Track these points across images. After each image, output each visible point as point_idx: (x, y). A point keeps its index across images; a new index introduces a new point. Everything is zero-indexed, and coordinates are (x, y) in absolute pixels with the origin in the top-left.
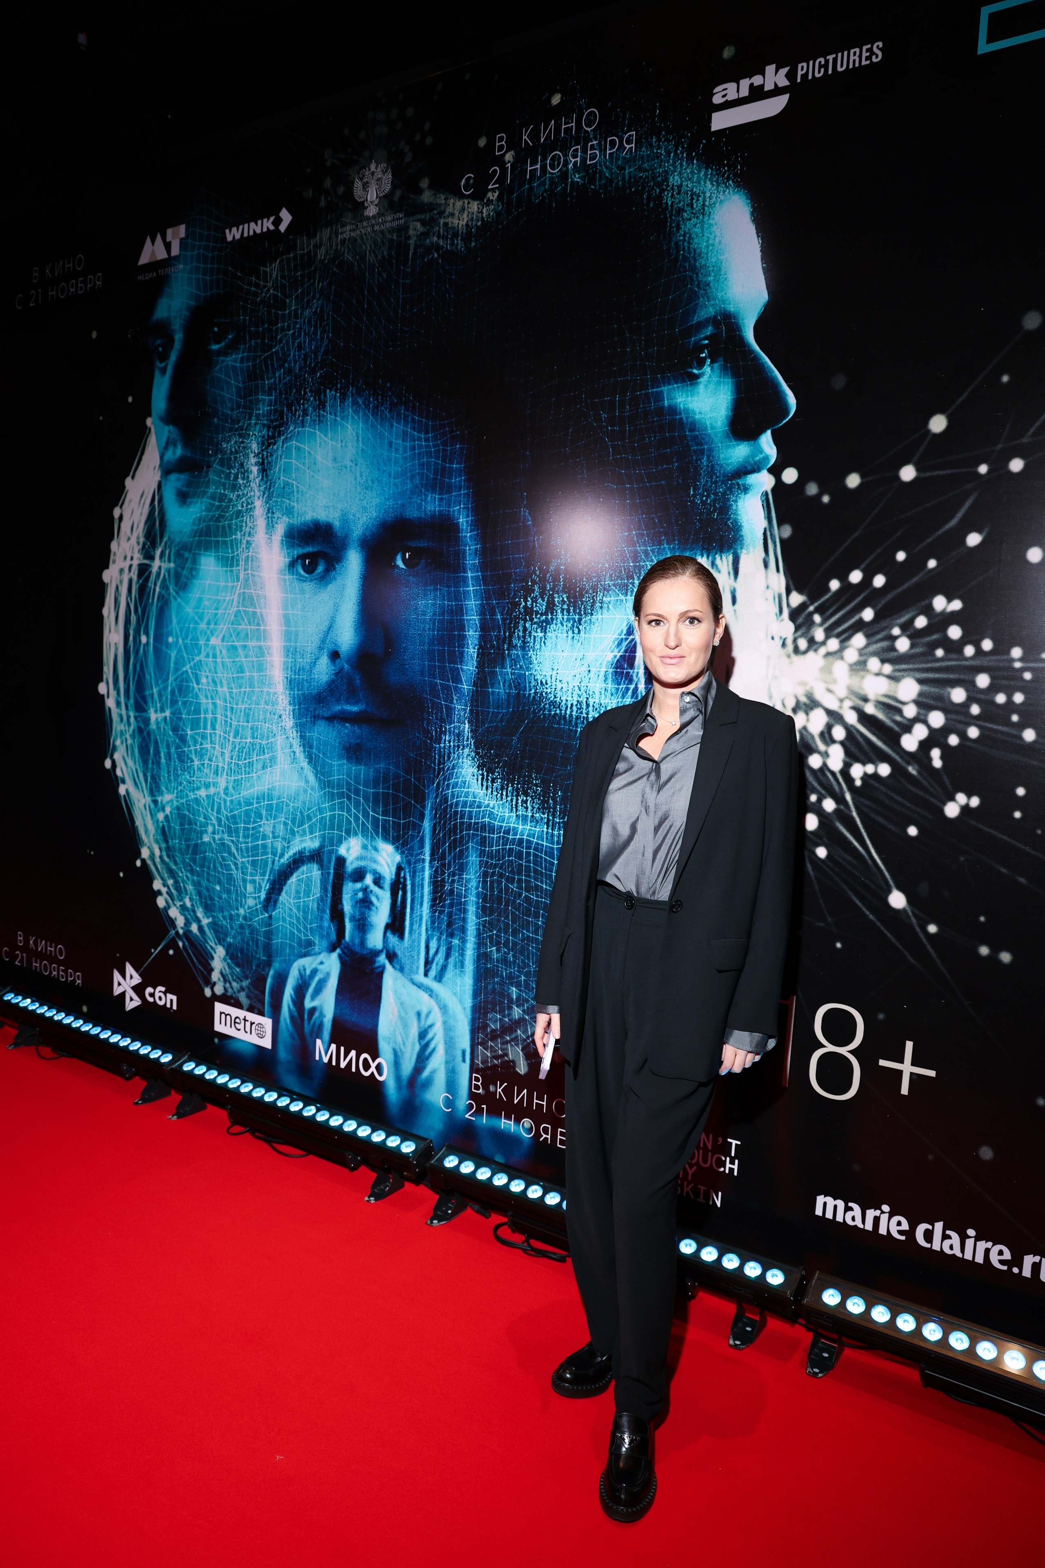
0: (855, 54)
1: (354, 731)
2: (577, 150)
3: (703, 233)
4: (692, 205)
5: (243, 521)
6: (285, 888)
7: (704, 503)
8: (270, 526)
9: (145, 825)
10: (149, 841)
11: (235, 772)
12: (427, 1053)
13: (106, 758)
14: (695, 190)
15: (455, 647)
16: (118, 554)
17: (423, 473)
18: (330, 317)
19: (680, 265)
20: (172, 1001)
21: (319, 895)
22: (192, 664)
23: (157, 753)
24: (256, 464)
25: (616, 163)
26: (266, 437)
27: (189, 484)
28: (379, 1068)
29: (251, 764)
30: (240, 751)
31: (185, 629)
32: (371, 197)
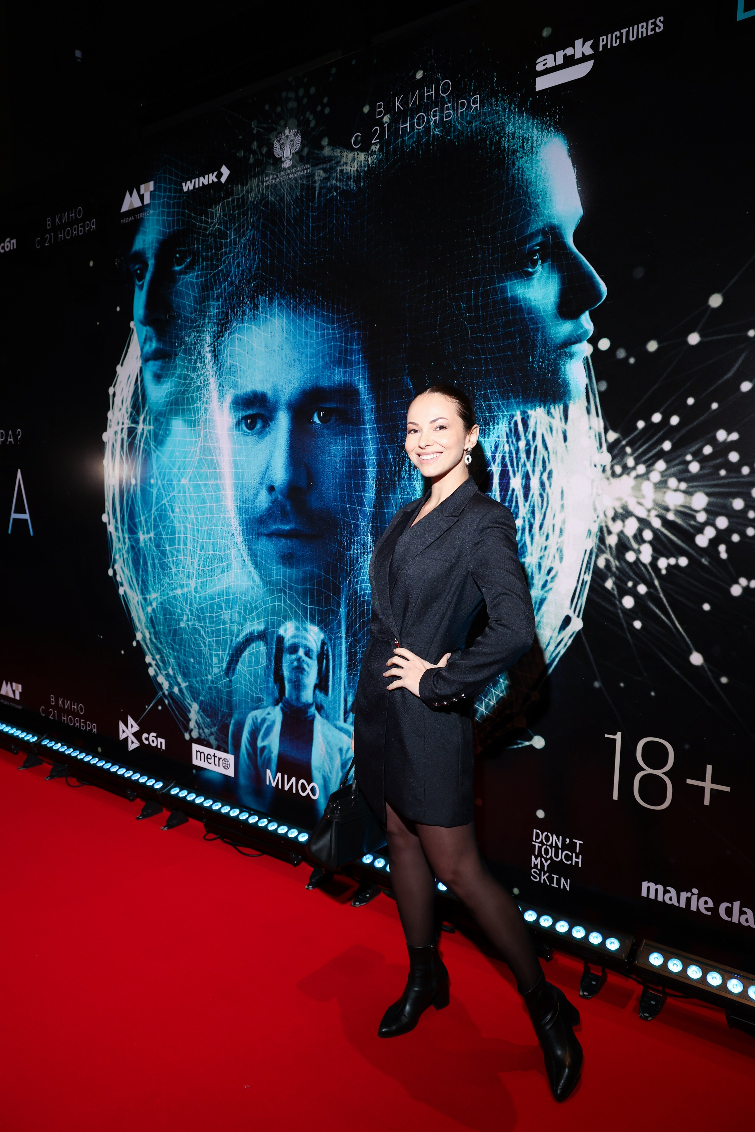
0: (642, 27)
1: (287, 544)
2: (436, 111)
3: (532, 167)
4: (523, 146)
5: (201, 393)
6: (241, 660)
7: (540, 367)
8: (222, 396)
9: (138, 616)
10: (142, 628)
11: (201, 576)
13: (109, 568)
14: (525, 135)
15: (359, 480)
16: (113, 421)
17: (331, 353)
18: (260, 243)
19: (516, 192)
20: (161, 743)
21: (265, 664)
22: (168, 498)
23: (145, 564)
24: (209, 352)
25: (466, 119)
26: (216, 331)
27: (162, 368)
28: (313, 790)
29: (213, 570)
30: (205, 561)
31: (162, 473)
32: (287, 154)
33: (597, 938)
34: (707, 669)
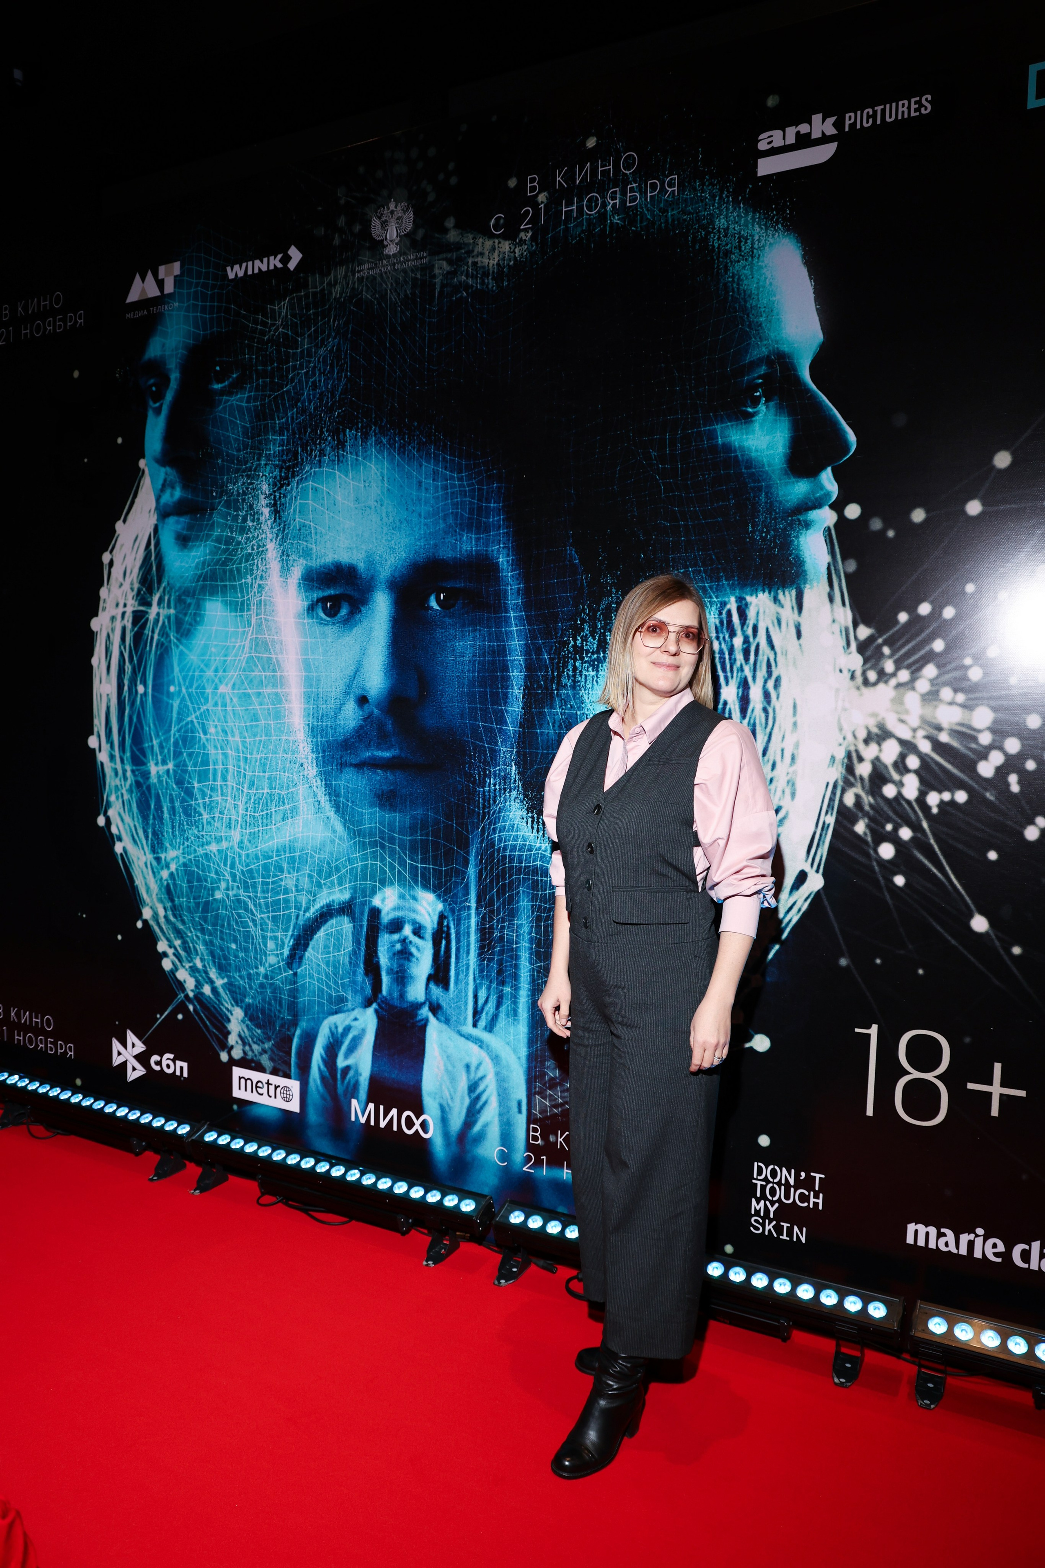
0: (903, 105)
1: (387, 778)
2: (615, 192)
3: (752, 274)
4: (740, 248)
5: (253, 564)
6: (312, 943)
7: (764, 539)
8: (285, 569)
9: (146, 884)
10: (152, 901)
11: (250, 824)
12: (478, 1106)
13: (99, 814)
14: (742, 233)
15: (499, 688)
16: (108, 601)
17: (457, 513)
18: (348, 356)
19: (730, 307)
20: (182, 1068)
21: (350, 949)
22: (198, 713)
23: (159, 807)
24: (267, 506)
25: (658, 205)
26: (278, 478)
27: (190, 527)
28: (424, 1125)
29: (269, 816)
30: (257, 802)
31: (189, 677)
32: (391, 235)
33: (855, 1303)
34: (993, 937)
